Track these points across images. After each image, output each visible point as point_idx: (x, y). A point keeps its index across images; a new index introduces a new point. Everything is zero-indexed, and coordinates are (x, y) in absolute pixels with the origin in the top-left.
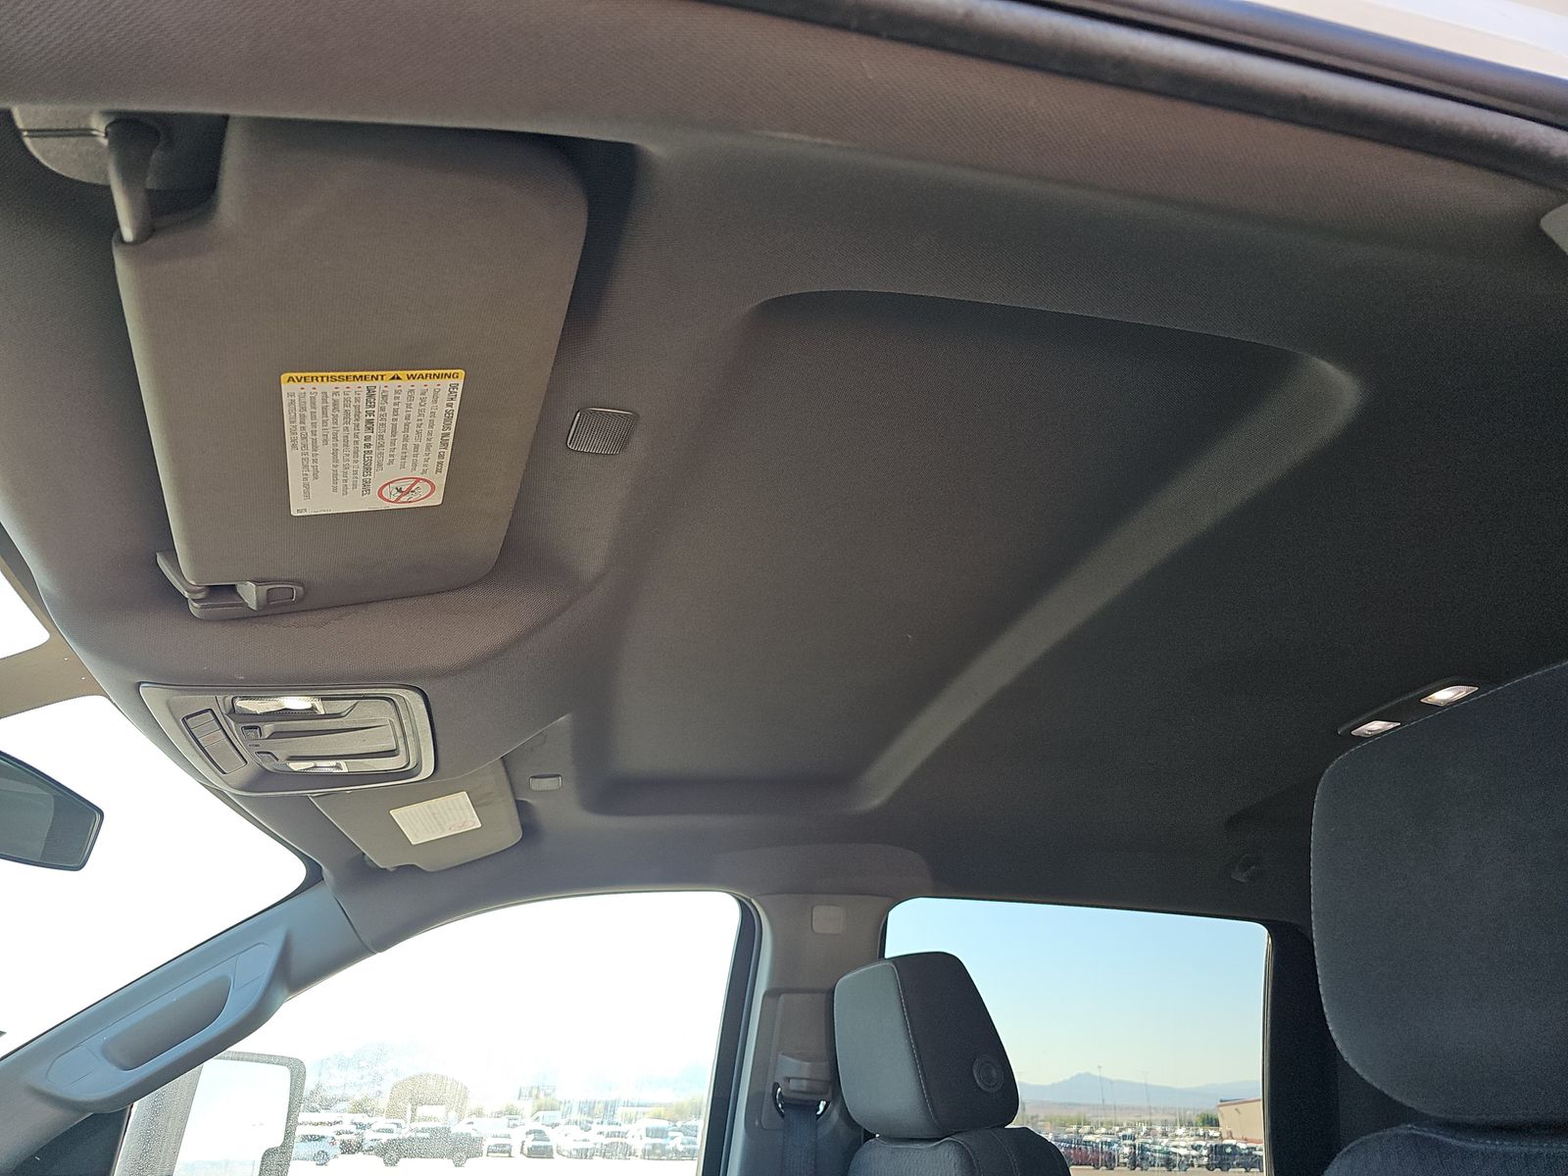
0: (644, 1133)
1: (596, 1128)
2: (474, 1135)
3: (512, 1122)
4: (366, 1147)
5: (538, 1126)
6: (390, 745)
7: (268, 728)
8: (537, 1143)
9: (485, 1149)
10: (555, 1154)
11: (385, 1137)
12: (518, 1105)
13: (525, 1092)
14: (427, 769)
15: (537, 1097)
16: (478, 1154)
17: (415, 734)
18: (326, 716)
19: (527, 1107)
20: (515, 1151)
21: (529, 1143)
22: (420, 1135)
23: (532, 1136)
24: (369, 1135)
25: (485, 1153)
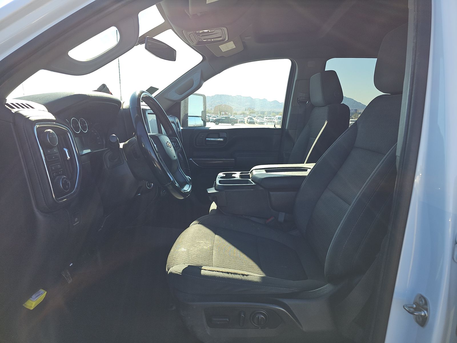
0: (277, 118)
1: (265, 118)
2: (235, 118)
3: (244, 116)
4: (211, 121)
5: (250, 117)
6: (221, 36)
7: (201, 35)
8: (250, 121)
9: (238, 122)
10: (255, 123)
11: (215, 119)
12: (246, 112)
13: (247, 109)
14: (227, 39)
15: (250, 110)
16: (237, 123)
17: (225, 33)
18: (210, 32)
19: (247, 112)
20: (246, 122)
21: (249, 121)
22: (223, 118)
23: (249, 119)
24: (211, 118)
25: (238, 123)
